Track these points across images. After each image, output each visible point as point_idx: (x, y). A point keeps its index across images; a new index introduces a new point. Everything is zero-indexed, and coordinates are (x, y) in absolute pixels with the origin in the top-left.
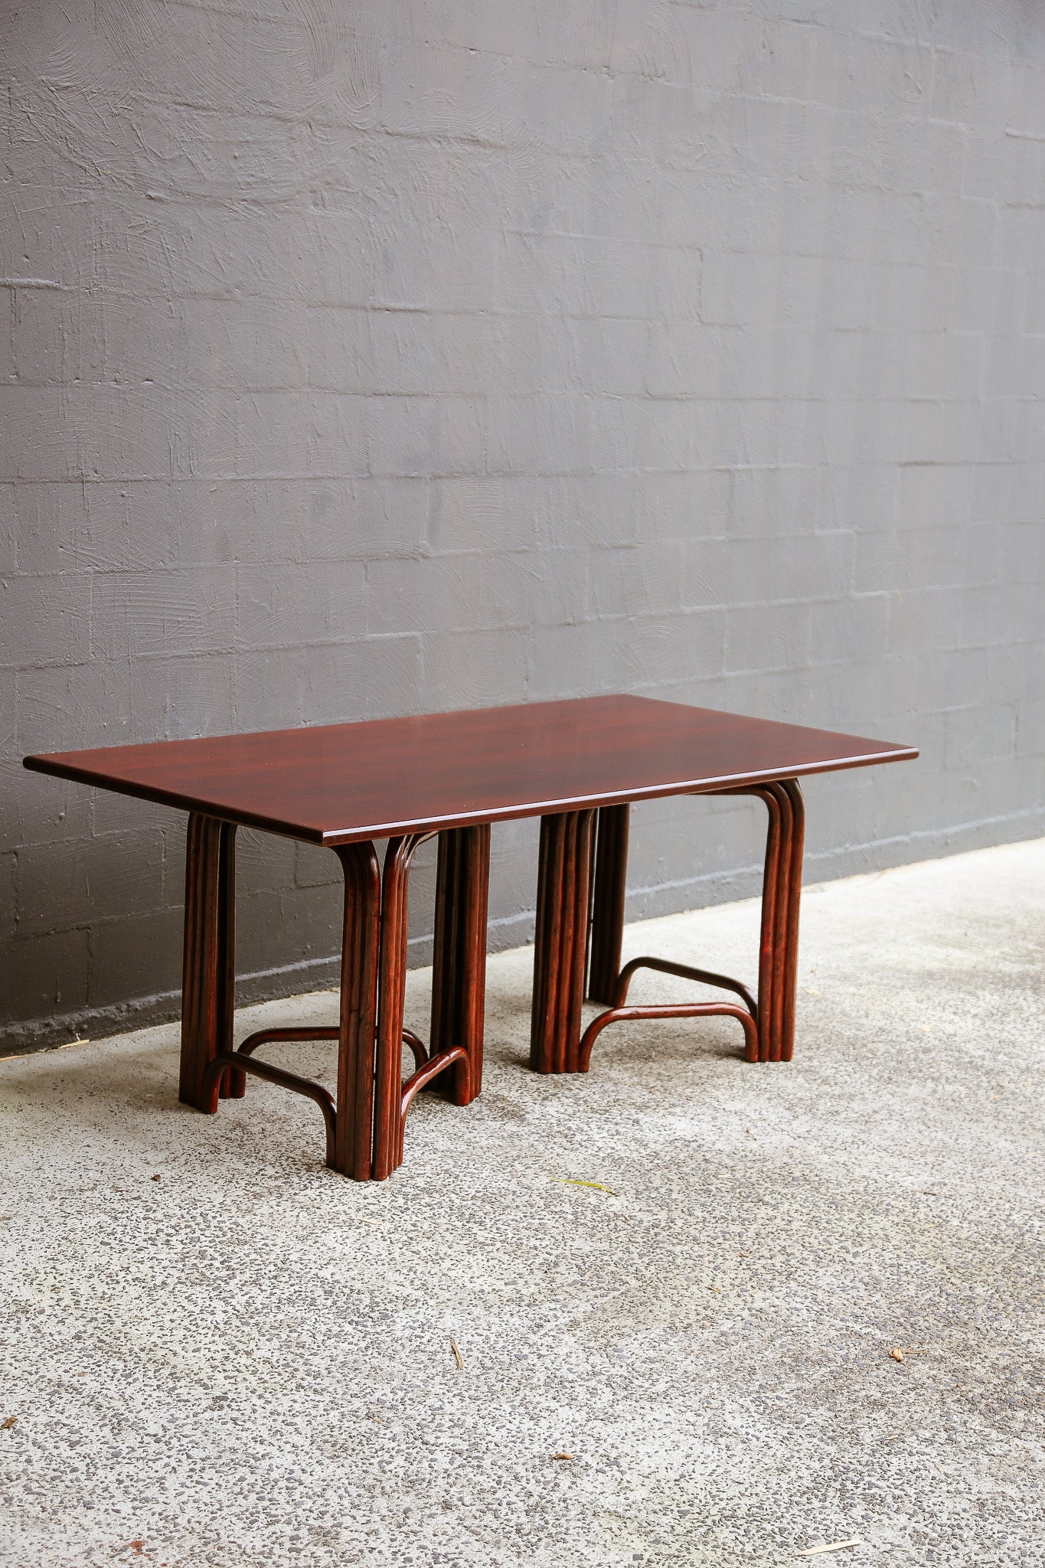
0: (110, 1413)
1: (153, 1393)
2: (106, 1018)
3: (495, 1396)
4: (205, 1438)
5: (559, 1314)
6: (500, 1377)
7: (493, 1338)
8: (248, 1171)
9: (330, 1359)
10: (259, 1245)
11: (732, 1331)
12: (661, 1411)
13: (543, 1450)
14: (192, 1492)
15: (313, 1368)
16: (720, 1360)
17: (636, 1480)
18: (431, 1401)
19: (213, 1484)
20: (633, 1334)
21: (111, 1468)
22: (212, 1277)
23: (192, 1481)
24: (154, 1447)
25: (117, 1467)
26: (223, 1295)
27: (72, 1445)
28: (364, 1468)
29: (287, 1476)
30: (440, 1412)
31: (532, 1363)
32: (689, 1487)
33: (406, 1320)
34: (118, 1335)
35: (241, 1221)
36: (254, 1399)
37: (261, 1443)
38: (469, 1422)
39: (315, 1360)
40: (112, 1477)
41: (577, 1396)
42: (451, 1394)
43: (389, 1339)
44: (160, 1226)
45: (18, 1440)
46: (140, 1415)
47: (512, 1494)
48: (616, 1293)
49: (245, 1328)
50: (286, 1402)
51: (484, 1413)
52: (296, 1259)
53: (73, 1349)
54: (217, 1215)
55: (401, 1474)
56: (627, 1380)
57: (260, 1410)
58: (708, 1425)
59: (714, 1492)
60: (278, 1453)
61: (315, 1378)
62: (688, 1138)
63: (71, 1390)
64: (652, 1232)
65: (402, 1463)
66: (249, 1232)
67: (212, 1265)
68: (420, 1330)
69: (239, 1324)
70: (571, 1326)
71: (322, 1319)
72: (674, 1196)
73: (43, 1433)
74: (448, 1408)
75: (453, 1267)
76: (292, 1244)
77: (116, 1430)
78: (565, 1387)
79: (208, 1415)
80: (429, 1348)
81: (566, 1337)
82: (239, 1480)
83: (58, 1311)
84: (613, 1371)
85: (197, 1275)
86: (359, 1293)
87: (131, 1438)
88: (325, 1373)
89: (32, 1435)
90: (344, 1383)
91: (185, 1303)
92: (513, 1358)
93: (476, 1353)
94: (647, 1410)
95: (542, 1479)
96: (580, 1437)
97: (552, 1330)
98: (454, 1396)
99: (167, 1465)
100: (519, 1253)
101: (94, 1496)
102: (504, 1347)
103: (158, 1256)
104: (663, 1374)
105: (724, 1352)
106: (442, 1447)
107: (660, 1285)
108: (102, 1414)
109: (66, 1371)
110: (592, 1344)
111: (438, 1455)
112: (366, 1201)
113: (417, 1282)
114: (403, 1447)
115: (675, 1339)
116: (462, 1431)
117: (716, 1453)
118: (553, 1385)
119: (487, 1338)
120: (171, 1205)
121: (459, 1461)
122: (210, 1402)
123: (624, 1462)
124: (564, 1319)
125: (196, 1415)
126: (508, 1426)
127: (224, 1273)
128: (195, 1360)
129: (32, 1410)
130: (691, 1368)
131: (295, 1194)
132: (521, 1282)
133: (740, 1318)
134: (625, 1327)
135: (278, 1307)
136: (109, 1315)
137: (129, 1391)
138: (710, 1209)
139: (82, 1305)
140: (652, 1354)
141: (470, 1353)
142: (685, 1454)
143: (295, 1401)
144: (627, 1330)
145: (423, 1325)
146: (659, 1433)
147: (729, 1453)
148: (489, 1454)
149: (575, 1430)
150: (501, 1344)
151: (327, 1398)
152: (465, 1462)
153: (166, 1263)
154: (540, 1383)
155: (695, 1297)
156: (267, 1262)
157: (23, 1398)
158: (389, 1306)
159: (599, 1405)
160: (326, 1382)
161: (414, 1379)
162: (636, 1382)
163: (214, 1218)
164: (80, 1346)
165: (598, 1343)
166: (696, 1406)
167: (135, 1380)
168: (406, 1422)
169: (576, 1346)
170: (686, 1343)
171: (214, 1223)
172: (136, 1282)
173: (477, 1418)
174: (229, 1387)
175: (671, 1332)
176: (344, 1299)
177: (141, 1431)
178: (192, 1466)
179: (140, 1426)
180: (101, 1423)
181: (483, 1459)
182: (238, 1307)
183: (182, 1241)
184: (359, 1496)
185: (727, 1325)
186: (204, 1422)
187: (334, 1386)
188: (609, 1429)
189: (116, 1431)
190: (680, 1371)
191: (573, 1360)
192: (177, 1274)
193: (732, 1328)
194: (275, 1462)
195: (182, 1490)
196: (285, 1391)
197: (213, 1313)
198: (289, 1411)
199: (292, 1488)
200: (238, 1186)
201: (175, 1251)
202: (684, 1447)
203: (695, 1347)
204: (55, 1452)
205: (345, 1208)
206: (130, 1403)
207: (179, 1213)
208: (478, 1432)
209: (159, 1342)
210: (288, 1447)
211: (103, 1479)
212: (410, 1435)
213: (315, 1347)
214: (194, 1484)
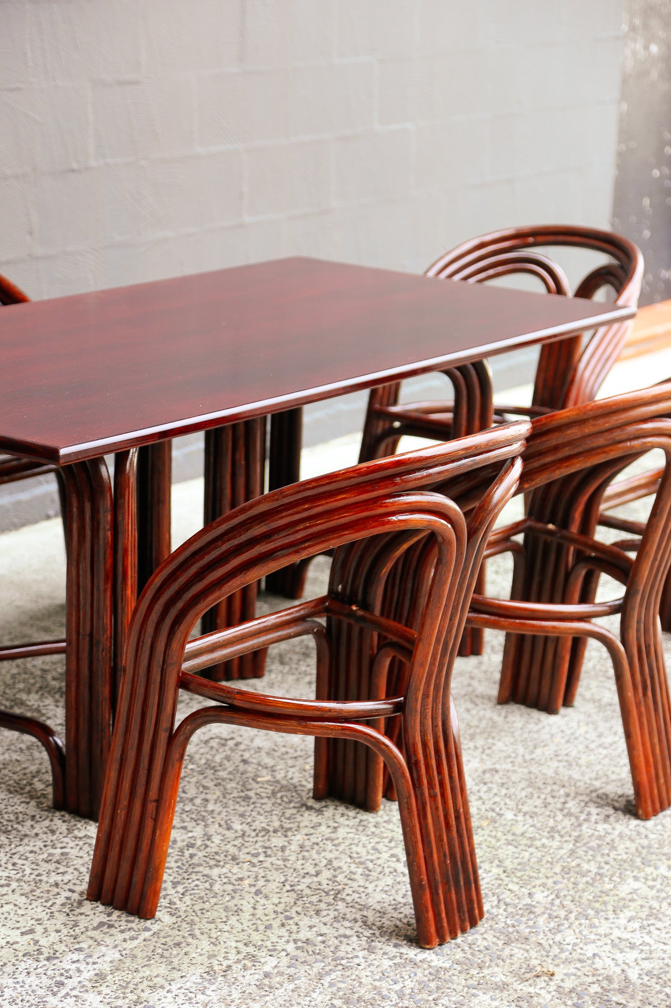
5: (83, 966)
97: (74, 989)
100: (38, 892)
132: (40, 930)
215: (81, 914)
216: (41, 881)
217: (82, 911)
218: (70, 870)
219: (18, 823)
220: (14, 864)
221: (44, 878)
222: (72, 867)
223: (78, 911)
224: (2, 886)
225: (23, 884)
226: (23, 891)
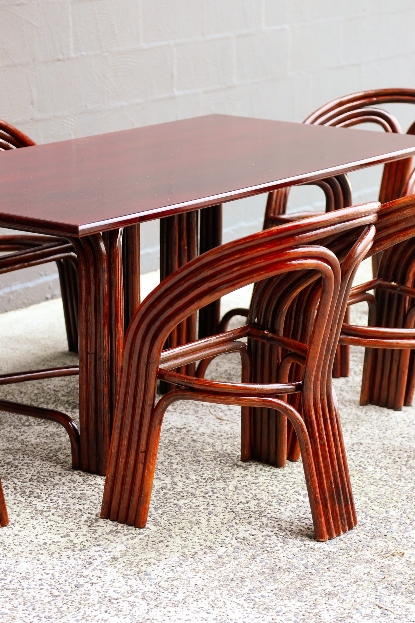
3: (63, 615)
5: (103, 554)
6: (66, 601)
7: (57, 575)
11: (225, 554)
20: (157, 562)
31: (88, 589)
48: (141, 536)
64: (162, 492)
70: (112, 562)
72: (174, 466)
78: (113, 603)
80: (12, 587)
81: (110, 569)
84: (145, 589)
93: (46, 587)
94: (173, 613)
97: (99, 565)
100: (69, 515)
102: (65, 580)
104: (181, 588)
110: (128, 572)
115: (187, 563)
118: (104, 603)
119: (53, 575)
132: (72, 535)
134: (150, 558)
138: (201, 473)
140: (171, 575)
141: (42, 587)
145: (6, 571)
150: (63, 578)
165: (133, 571)
170: (194, 565)
175: (183, 559)
190: (193, 585)
191: (116, 584)
215: (98, 526)
216: (70, 508)
217: (98, 524)
220: (51, 500)
221: (72, 507)
223: (96, 524)
224: (45, 512)
225: (59, 510)
226: (59, 514)
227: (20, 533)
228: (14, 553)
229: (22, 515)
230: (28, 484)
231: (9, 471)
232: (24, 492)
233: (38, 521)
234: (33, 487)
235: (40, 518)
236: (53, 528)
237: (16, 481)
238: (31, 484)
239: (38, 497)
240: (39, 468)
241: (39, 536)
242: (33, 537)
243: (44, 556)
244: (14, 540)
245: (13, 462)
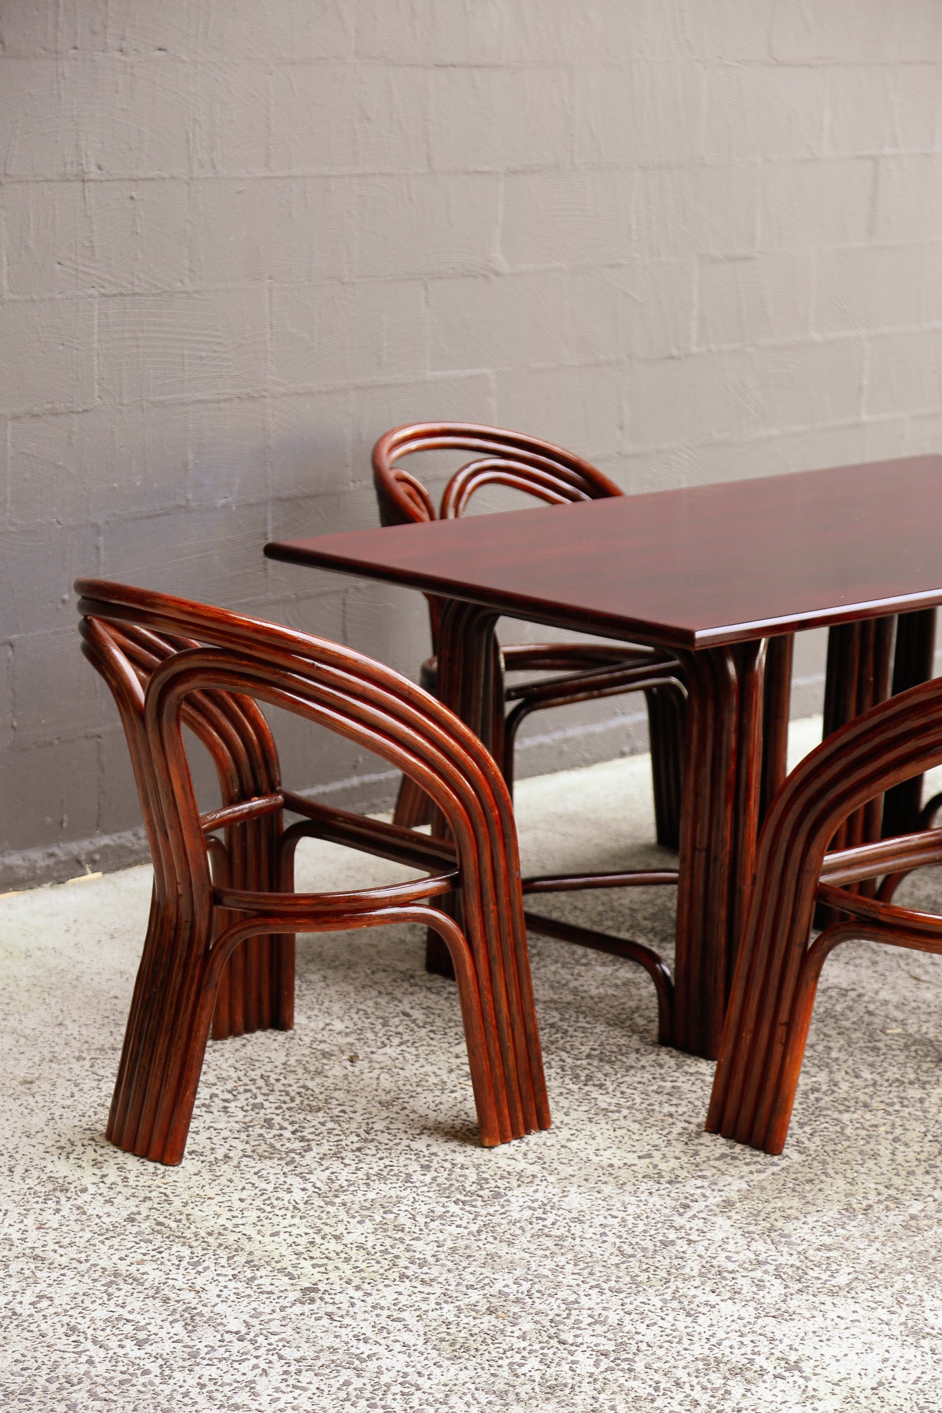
0: (180, 1307)
1: (228, 1284)
2: (122, 847)
3: (640, 1289)
4: (296, 1336)
5: (708, 1192)
6: (645, 1267)
7: (630, 1220)
8: (312, 1025)
9: (436, 1244)
10: (336, 1112)
11: (923, 1214)
12: (845, 1307)
13: (707, 1352)
14: (289, 1398)
15: (417, 1255)
16: (912, 1248)
17: (824, 1389)
18: (564, 1293)
19: (313, 1388)
20: (801, 1216)
21: (190, 1370)
22: (283, 1149)
23: (288, 1386)
24: (237, 1346)
25: (196, 1368)
26: (299, 1170)
27: (140, 1344)
28: (493, 1371)
29: (400, 1380)
30: (576, 1306)
31: (682, 1250)
32: (890, 1396)
33: (523, 1200)
34: (179, 1217)
35: (310, 1084)
36: (351, 1291)
37: (366, 1342)
38: (613, 1318)
39: (418, 1245)
40: (192, 1381)
41: (741, 1289)
42: (587, 1286)
43: (505, 1221)
44: (214, 1090)
45: (74, 1338)
46: (217, 1309)
47: (674, 1403)
48: (775, 1169)
49: (329, 1208)
50: (390, 1294)
51: (628, 1308)
52: (381, 1128)
53: (127, 1233)
54: (281, 1077)
55: (538, 1378)
56: (800, 1271)
57: (359, 1303)
58: (905, 1324)
59: (922, 1403)
60: (386, 1353)
61: (421, 1266)
62: (844, 986)
63: (130, 1281)
64: (812, 1097)
65: (537, 1366)
66: (322, 1097)
67: (281, 1135)
68: (541, 1211)
69: (322, 1204)
70: (725, 1207)
71: (422, 1198)
72: (834, 1054)
73: (103, 1330)
74: (584, 1301)
75: (572, 1138)
76: (374, 1111)
77: (191, 1325)
78: (725, 1278)
79: (298, 1309)
80: (555, 1232)
81: (720, 1220)
82: (344, 1384)
83: (103, 1189)
84: (781, 1260)
85: (264, 1147)
86: (462, 1167)
87: (209, 1336)
88: (431, 1260)
89: (90, 1332)
90: (457, 1273)
91: (255, 1179)
92: (659, 1244)
93: (611, 1238)
94: (829, 1306)
95: (709, 1386)
96: (750, 1337)
97: (701, 1211)
98: (591, 1287)
99: (255, 1367)
100: (651, 1121)
101: (174, 1402)
102: (645, 1231)
103: (216, 1125)
104: (844, 1264)
105: (916, 1239)
106: (584, 1347)
107: (829, 1159)
108: (171, 1308)
109: (121, 1259)
110: (752, 1228)
111: (579, 1356)
112: (459, 1061)
113: (531, 1155)
114: (537, 1346)
115: (854, 1223)
116: (605, 1328)
117: (919, 1357)
118: (710, 1276)
119: (624, 1220)
120: (225, 1066)
121: (605, 1363)
122: (298, 1295)
123: (807, 1367)
124: (714, 1199)
125: (283, 1309)
126: (661, 1323)
127: (297, 1145)
128: (274, 1246)
129: (87, 1303)
130: (877, 1257)
131: (372, 1053)
132: (657, 1155)
133: (931, 1199)
134: (790, 1208)
135: (368, 1185)
136: (165, 1194)
137: (200, 1282)
138: (880, 1070)
139: (132, 1182)
140: (827, 1240)
141: (605, 1238)
142: (880, 1358)
143: (400, 1293)
144: (794, 1213)
145: (545, 1205)
146: (847, 1333)
147: (936, 1357)
148: (641, 1355)
149: (742, 1329)
150: (641, 1227)
151: (437, 1289)
152: (613, 1364)
153: (226, 1133)
154: (694, 1273)
155: (873, 1174)
156: (348, 1132)
157: (75, 1290)
158: (500, 1183)
159: (768, 1300)
160: (435, 1271)
161: (540, 1268)
162: (811, 1273)
163: (278, 1080)
164: (135, 1229)
165: (760, 1227)
166: (889, 1302)
167: (206, 1269)
168: (536, 1318)
169: (733, 1230)
170: (867, 1228)
171: (278, 1086)
172: (193, 1156)
173: (622, 1313)
174: (319, 1276)
175: (848, 1214)
176: (445, 1174)
177: (220, 1328)
178: (285, 1368)
179: (219, 1321)
180: (171, 1318)
181: (635, 1362)
182: (318, 1184)
183: (242, 1108)
184: (490, 1403)
185: (916, 1207)
186: (294, 1317)
187: (444, 1276)
188: (785, 1327)
189: (190, 1328)
190: (864, 1261)
191: (731, 1247)
192: (240, 1146)
193: (923, 1210)
194: (385, 1363)
195: (277, 1395)
196: (387, 1282)
197: (289, 1191)
198: (395, 1304)
199: (408, 1394)
200: (301, 1043)
201: (237, 1119)
202: (879, 1350)
203: (879, 1232)
204: (121, 1352)
205: (435, 1068)
206: (202, 1295)
207: (234, 1075)
208: (625, 1330)
209: (229, 1225)
210: (398, 1347)
211: (181, 1383)
212: (543, 1333)
213: (417, 1230)
214: (290, 1389)
215: (701, 1144)
216: (653, 1110)
217: (701, 1142)
218: (684, 1103)
219: (622, 1055)
220: (622, 1093)
221: (657, 1108)
222: (686, 1101)
223: (696, 1141)
224: (612, 1112)
225: (634, 1111)
226: (635, 1118)
227: (570, 1144)
228: (559, 1177)
229: (574, 1115)
230: (584, 1062)
231: (552, 1039)
232: (577, 1076)
233: (599, 1126)
234: (593, 1069)
235: (603, 1122)
236: (624, 1141)
237: (564, 1055)
238: (589, 1064)
239: (601, 1086)
240: (603, 1038)
241: (601, 1152)
242: (591, 1152)
243: (610, 1187)
244: (559, 1154)
245: (560, 1024)
